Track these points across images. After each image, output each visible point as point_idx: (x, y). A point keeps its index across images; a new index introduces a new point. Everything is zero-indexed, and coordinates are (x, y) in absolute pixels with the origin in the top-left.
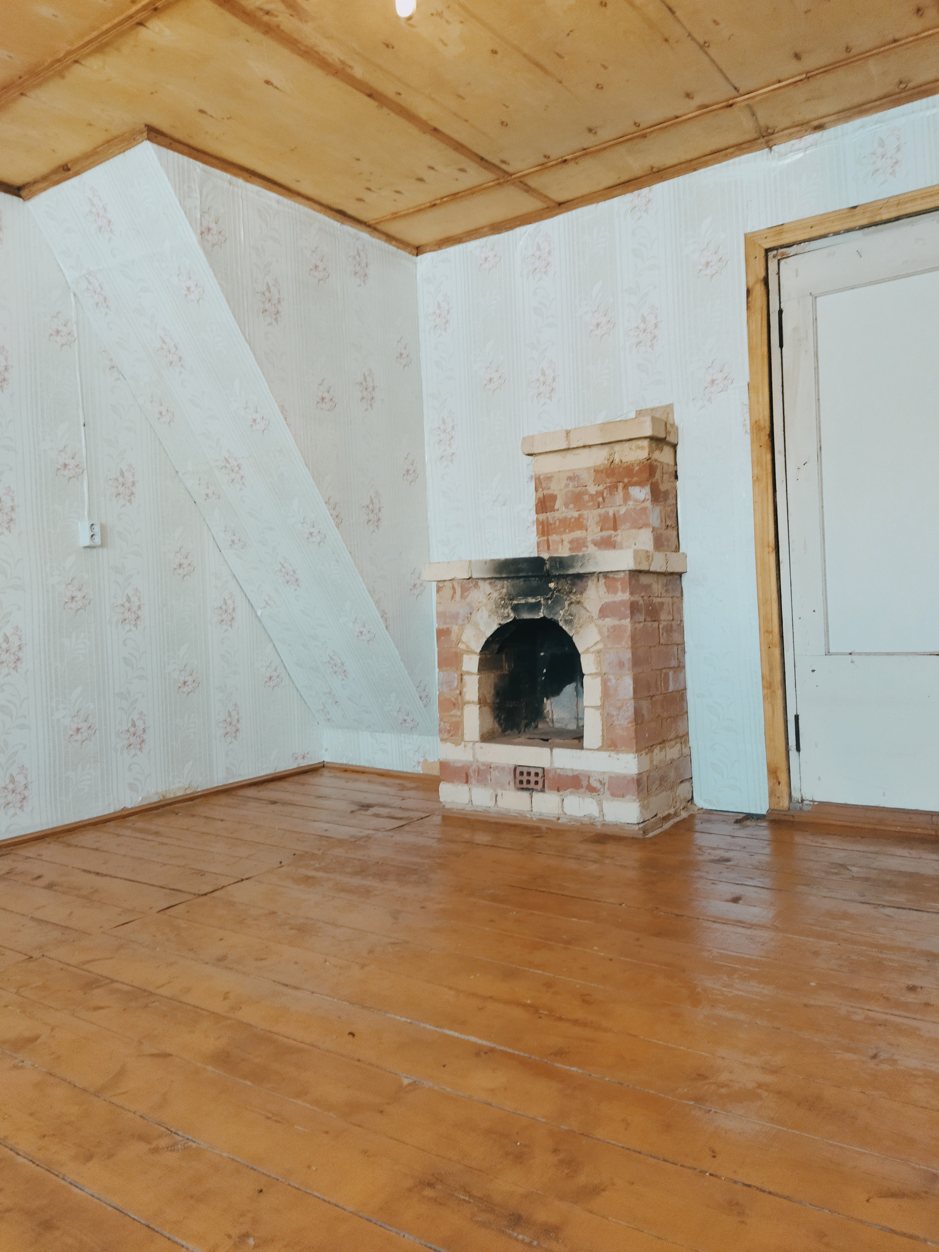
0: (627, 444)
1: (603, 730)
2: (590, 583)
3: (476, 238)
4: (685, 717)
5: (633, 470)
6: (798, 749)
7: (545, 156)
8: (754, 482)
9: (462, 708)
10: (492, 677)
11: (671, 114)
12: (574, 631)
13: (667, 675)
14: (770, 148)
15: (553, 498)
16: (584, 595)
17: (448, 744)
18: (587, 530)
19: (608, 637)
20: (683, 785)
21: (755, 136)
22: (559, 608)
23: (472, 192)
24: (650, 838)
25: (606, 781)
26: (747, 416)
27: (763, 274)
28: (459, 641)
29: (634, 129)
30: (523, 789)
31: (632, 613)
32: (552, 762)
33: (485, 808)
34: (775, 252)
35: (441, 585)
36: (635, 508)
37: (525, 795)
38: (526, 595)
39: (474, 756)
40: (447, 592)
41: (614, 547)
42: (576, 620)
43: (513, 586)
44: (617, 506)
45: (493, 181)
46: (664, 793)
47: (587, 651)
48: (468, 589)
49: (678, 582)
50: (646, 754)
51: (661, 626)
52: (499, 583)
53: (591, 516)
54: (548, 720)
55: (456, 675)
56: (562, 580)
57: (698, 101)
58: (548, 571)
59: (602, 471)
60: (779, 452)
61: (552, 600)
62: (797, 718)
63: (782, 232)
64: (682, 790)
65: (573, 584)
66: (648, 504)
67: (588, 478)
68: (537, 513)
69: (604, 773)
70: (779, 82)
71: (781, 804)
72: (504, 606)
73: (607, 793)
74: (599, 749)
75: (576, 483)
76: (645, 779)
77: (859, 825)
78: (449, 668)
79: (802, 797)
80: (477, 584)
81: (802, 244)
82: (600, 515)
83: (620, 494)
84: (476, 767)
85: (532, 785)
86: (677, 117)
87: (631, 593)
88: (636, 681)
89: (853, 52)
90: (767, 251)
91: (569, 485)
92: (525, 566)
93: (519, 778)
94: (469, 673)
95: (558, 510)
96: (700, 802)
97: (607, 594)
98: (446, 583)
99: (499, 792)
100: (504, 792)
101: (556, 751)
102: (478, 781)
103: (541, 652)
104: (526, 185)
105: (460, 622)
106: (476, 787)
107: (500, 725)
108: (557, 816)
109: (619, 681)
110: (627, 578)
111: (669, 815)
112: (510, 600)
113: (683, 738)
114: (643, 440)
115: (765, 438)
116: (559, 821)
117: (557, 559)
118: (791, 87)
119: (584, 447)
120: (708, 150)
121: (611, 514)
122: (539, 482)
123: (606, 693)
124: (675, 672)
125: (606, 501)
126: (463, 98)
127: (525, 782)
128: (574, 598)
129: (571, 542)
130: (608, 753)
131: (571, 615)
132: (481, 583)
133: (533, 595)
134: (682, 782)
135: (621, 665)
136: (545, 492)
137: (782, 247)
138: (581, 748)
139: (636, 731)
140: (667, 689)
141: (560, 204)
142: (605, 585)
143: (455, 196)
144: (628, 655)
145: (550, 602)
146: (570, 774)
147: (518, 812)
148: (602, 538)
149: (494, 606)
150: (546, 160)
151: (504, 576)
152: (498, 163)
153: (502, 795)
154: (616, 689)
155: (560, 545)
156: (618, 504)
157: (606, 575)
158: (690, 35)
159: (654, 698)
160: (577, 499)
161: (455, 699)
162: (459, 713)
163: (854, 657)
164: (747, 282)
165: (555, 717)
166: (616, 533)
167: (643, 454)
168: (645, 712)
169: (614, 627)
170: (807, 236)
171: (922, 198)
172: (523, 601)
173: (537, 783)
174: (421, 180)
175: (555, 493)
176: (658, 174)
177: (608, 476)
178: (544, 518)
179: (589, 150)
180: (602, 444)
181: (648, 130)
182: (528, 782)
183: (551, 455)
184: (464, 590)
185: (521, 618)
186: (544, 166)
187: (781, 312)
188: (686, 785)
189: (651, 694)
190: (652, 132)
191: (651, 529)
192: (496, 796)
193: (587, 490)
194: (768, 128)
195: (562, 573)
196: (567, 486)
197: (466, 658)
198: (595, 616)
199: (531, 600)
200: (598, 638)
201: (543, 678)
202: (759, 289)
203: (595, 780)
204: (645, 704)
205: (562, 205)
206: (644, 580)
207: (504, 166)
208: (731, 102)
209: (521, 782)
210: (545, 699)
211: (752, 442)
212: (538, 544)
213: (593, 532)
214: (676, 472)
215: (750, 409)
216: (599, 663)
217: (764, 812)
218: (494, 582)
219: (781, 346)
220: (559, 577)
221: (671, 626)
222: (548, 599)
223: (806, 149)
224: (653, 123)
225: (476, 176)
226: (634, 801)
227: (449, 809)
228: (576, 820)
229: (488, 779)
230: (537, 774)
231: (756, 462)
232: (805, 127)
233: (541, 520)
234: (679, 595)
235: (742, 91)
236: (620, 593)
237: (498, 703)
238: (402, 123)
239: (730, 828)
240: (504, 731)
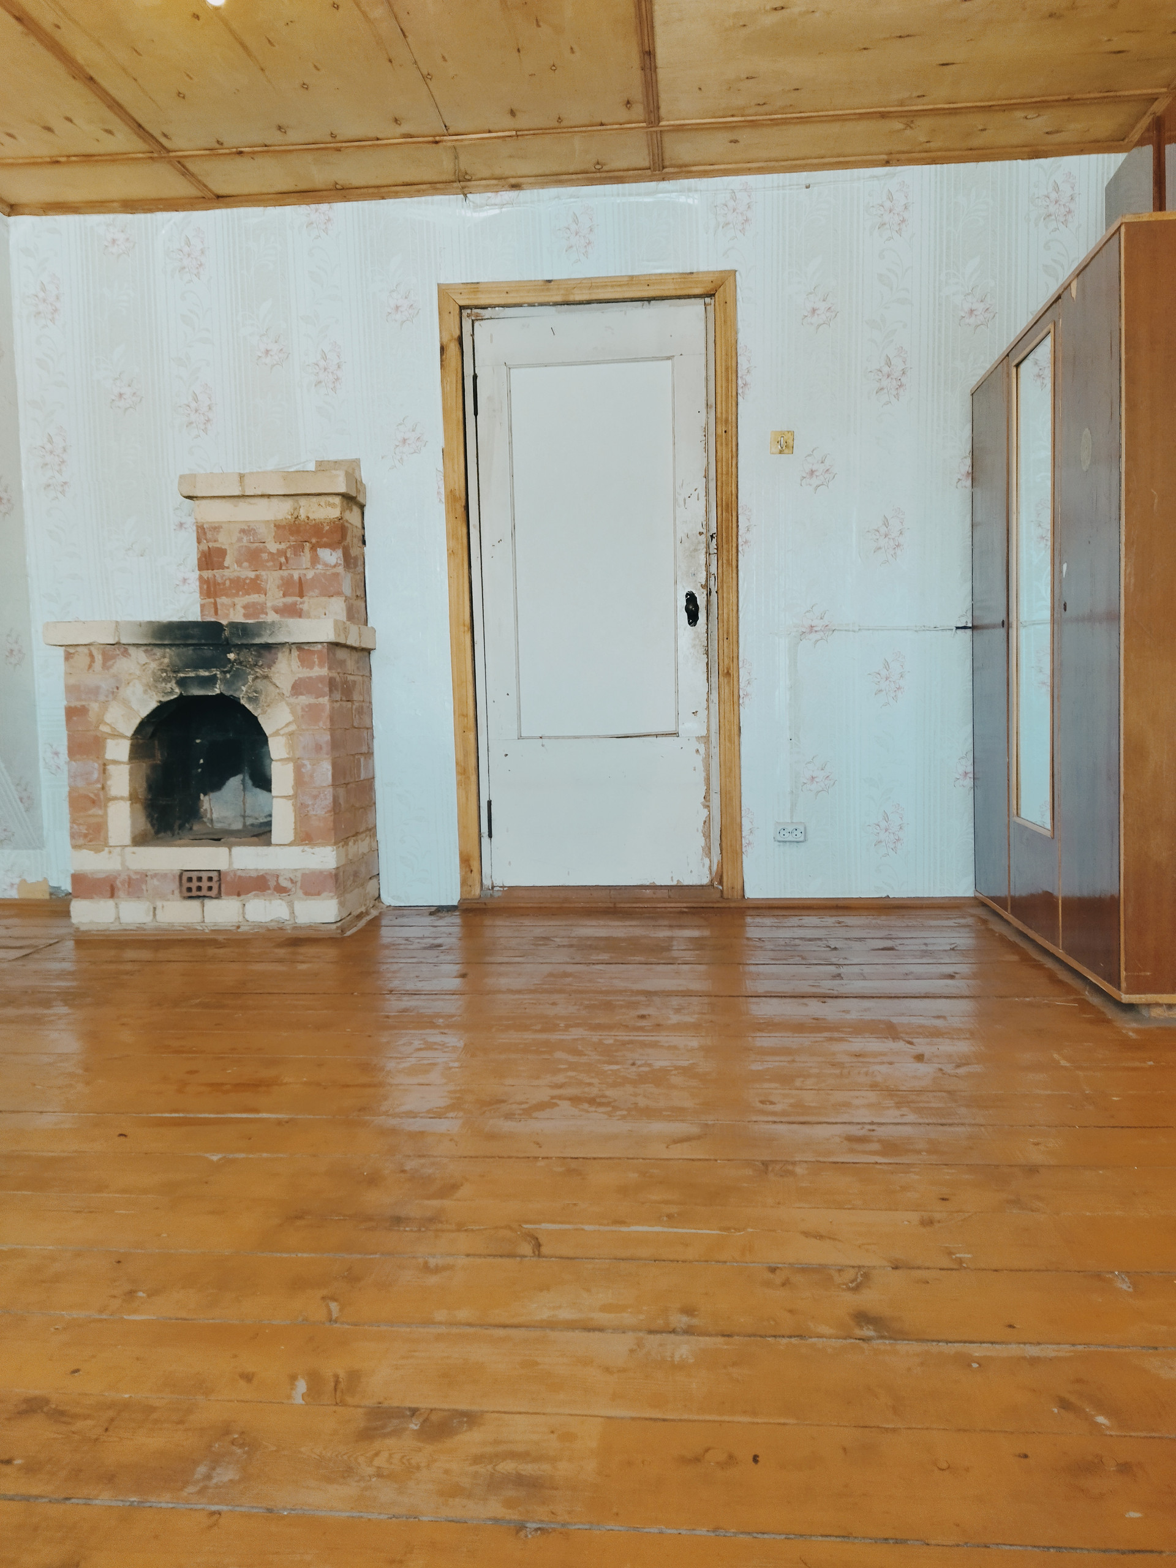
0: (314, 499)
1: (295, 823)
2: (280, 655)
3: (99, 213)
4: (373, 808)
5: (322, 529)
6: (490, 835)
7: (218, 142)
8: (449, 555)
9: (106, 806)
10: (144, 767)
11: (372, 134)
12: (259, 711)
13: (359, 760)
14: (465, 195)
15: (222, 553)
16: (273, 669)
17: (85, 851)
18: (266, 595)
19: (303, 716)
20: (372, 881)
21: (452, 178)
22: (240, 684)
23: (113, 158)
24: (349, 937)
25: (299, 879)
26: (442, 484)
27: (458, 333)
28: (101, 721)
29: (329, 139)
30: (191, 898)
31: (331, 691)
32: (231, 863)
33: (138, 925)
34: (469, 311)
35: (72, 650)
36: (325, 573)
37: (196, 904)
38: (196, 667)
39: (123, 863)
40: (82, 659)
41: (300, 616)
42: (262, 698)
43: (178, 655)
44: (303, 568)
45: (143, 153)
46: (357, 890)
47: (276, 733)
48: (114, 657)
49: (367, 659)
50: (343, 846)
51: (354, 707)
52: (158, 652)
53: (272, 579)
54: (205, 820)
55: (96, 765)
56: (244, 650)
57: (405, 128)
58: (227, 639)
59: (284, 527)
60: (474, 526)
61: (232, 673)
62: (489, 803)
63: (477, 291)
64: (371, 886)
65: (260, 656)
66: (340, 569)
67: (267, 535)
68: (200, 569)
69: (296, 870)
70: (490, 132)
71: (473, 893)
72: (166, 680)
73: (300, 893)
74: (290, 845)
75: (251, 537)
76: (341, 874)
77: (547, 905)
78: (85, 756)
79: (493, 883)
80: (126, 650)
81: (497, 308)
82: (282, 578)
83: (306, 556)
84: (126, 877)
85: (204, 892)
86: (378, 139)
87: (330, 668)
88: (335, 766)
89: (564, 124)
90: (462, 308)
91: (242, 538)
92: (196, 631)
93: (186, 885)
94: (115, 762)
95: (228, 568)
96: (388, 899)
97: (301, 668)
98: (79, 649)
99: (159, 904)
100: (165, 903)
101: (236, 850)
102: (129, 894)
103: (198, 738)
104: (184, 166)
105: (102, 698)
106: (126, 901)
107: (153, 825)
108: (237, 925)
109: (315, 767)
110: (325, 650)
111: (362, 913)
112: (175, 672)
113: (372, 831)
114: (334, 497)
115: (460, 510)
116: (239, 930)
117: (240, 626)
118: (500, 141)
119: (262, 496)
120: (400, 180)
121: (296, 577)
122: (202, 532)
123: (300, 780)
124: (365, 758)
125: (289, 562)
126: (139, 54)
127: (194, 889)
128: (259, 671)
129: (244, 607)
130: (301, 848)
131: (256, 692)
132: (132, 650)
133: (207, 668)
134: (370, 878)
135: (318, 748)
136: (211, 545)
137: (477, 307)
138: (268, 843)
139: (334, 821)
140: (359, 776)
141: (218, 197)
142: (299, 658)
143: (88, 158)
144: (327, 737)
145: (228, 676)
146: (254, 874)
147: (185, 925)
148: (285, 605)
149: (152, 679)
150: (218, 146)
151: (166, 642)
152: (157, 134)
153: (163, 907)
154: (312, 776)
155: (231, 610)
156: (304, 567)
157: (299, 646)
158: (416, 62)
159: (349, 786)
160: (253, 556)
161: (96, 795)
162: (100, 812)
163: (544, 741)
164: (441, 338)
165: (215, 816)
166: (301, 600)
167: (334, 513)
168: (342, 801)
169: (310, 706)
170: (502, 302)
171: (612, 286)
172: (192, 674)
173: (210, 888)
174: (49, 129)
175: (223, 547)
176: (342, 192)
177: (292, 533)
178: (210, 576)
179: (272, 148)
180: (284, 495)
181: (344, 145)
182: (199, 888)
183: (218, 502)
184: (107, 658)
185: (190, 694)
186: (215, 151)
187: (475, 377)
188: (374, 881)
189: (346, 782)
190: (347, 147)
191: (344, 598)
192: (155, 909)
193: (266, 547)
194: (466, 173)
195: (245, 642)
196: (240, 540)
197: (110, 744)
198: (287, 694)
199: (204, 673)
200: (290, 718)
201: (200, 770)
202: (453, 348)
203: (286, 879)
204: (341, 792)
205: (220, 199)
206: (341, 654)
207: (163, 140)
208: (437, 139)
209: (189, 890)
210: (202, 796)
211: (447, 512)
212: (202, 606)
213: (274, 597)
214: (364, 536)
215: (445, 477)
216: (292, 747)
217: (455, 903)
218: (152, 650)
219: (476, 414)
220: (240, 647)
221: (362, 707)
222: (225, 672)
223: (502, 205)
224: (351, 138)
225: (123, 140)
226: (332, 897)
227: (84, 932)
228: (260, 927)
229: (143, 889)
230: (210, 879)
231: (451, 535)
232: (502, 182)
233: (206, 578)
234: (368, 674)
235: (451, 131)
236: (316, 668)
237: (151, 800)
238: (49, 59)
239: (428, 920)
240: (157, 832)
